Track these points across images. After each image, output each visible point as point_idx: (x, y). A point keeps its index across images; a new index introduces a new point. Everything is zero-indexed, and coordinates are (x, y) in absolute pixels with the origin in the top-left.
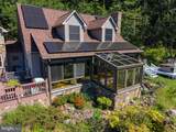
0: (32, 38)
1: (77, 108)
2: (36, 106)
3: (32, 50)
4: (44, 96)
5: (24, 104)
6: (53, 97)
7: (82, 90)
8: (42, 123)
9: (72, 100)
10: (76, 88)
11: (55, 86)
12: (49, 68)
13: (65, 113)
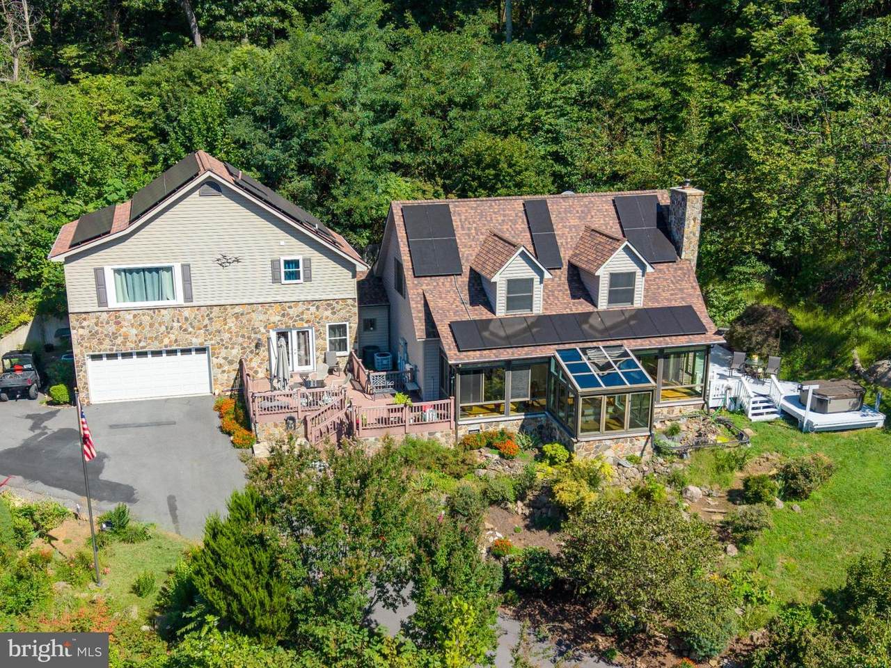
0: (426, 305)
1: (502, 456)
2: (432, 441)
3: (428, 335)
4: (445, 427)
5: (413, 436)
6: (461, 433)
7: (522, 428)
8: (444, 466)
9: (497, 442)
10: (511, 422)
11: (466, 411)
12: (458, 377)
13: (480, 460)
